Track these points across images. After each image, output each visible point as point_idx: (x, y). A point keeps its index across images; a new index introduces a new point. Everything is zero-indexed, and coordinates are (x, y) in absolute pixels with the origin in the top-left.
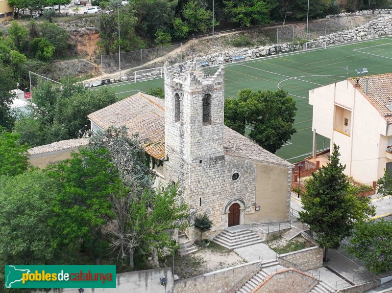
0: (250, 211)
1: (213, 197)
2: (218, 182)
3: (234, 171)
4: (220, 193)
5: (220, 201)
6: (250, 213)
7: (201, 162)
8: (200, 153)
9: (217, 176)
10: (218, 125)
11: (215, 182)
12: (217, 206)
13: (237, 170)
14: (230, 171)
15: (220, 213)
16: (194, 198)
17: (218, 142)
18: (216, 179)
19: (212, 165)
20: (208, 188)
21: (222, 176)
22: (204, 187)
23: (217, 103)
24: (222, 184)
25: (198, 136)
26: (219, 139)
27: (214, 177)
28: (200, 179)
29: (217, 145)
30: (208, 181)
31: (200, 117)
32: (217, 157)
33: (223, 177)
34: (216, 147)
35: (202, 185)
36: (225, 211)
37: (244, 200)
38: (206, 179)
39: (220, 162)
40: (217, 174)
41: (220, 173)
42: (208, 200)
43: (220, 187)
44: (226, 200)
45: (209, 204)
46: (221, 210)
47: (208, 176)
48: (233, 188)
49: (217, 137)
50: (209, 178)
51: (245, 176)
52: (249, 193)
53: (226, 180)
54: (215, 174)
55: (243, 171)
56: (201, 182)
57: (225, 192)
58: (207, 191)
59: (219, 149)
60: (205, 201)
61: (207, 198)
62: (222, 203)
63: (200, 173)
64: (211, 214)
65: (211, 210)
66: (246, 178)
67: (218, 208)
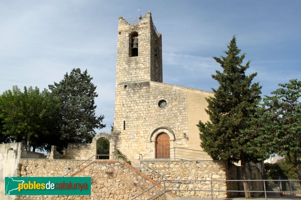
0: (182, 144)
1: (137, 122)
2: (142, 107)
3: (160, 98)
4: (145, 118)
5: (144, 127)
6: (182, 146)
7: (126, 86)
8: (126, 79)
9: (141, 101)
10: (145, 56)
11: (139, 107)
12: (141, 132)
13: (163, 96)
14: (155, 98)
15: (145, 140)
16: (118, 121)
17: (144, 70)
18: (140, 104)
19: (137, 91)
20: (132, 113)
21: (147, 101)
22: (128, 111)
23: (143, 38)
24: (146, 109)
25: (124, 64)
26: (145, 68)
27: (138, 102)
28: (124, 103)
29: (143, 73)
30: (132, 105)
31: (127, 49)
32: (142, 83)
33: (148, 102)
34: (142, 75)
35: (126, 109)
36: (151, 139)
37: (174, 131)
38: (130, 103)
39: (144, 88)
40: (142, 99)
41: (145, 98)
42: (132, 125)
43: (145, 112)
44: (151, 127)
45: (133, 128)
46: (146, 137)
47: (132, 100)
48: (159, 115)
49: (143, 67)
50: (133, 102)
51: (173, 104)
52: (179, 124)
53: (151, 106)
54: (140, 99)
55: (170, 99)
56: (125, 106)
57: (150, 119)
58: (131, 115)
59: (146, 77)
60: (128, 125)
61: (131, 122)
62: (148, 129)
63: (124, 97)
64: (134, 140)
65: (135, 135)
66: (175, 106)
67: (142, 135)
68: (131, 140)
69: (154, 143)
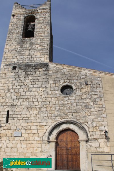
0: (99, 147)
1: (28, 112)
2: (36, 93)
3: (63, 83)
4: (40, 108)
5: (38, 121)
6: (99, 150)
7: (14, 68)
8: (16, 60)
9: (35, 86)
10: (43, 38)
11: (32, 93)
12: (34, 128)
13: (68, 81)
14: (55, 82)
15: (38, 139)
17: (41, 51)
18: (34, 89)
19: (30, 73)
20: (21, 100)
21: (44, 86)
22: (15, 97)
23: (42, 21)
24: (42, 97)
25: (15, 44)
26: (42, 49)
27: (32, 86)
28: (11, 87)
29: (39, 54)
30: (21, 90)
31: (20, 30)
32: (37, 64)
33: (46, 87)
34: (38, 56)
35: (12, 94)
36: (48, 138)
37: (85, 127)
38: (18, 87)
39: (40, 70)
40: (37, 83)
41: (41, 83)
42: (19, 116)
43: (40, 100)
44: (50, 121)
45: (21, 121)
46: (40, 135)
47: (22, 84)
48: (63, 104)
49: (40, 48)
50: (23, 87)
51: (83, 90)
52: (93, 117)
53: (50, 92)
54: (33, 83)
55: (78, 84)
56: (12, 91)
57: (49, 109)
58: (19, 104)
59: (42, 59)
60: (14, 116)
61: (18, 113)
62: (44, 124)
63: (11, 80)
64: (22, 139)
65: (24, 131)
66: (86, 93)
67: (35, 131)
68: (17, 138)
69: (53, 145)
